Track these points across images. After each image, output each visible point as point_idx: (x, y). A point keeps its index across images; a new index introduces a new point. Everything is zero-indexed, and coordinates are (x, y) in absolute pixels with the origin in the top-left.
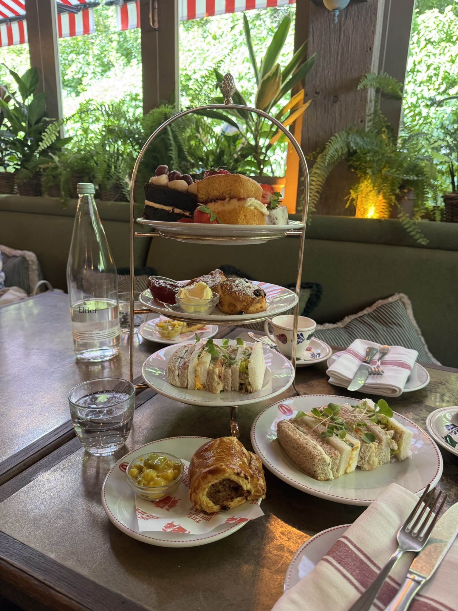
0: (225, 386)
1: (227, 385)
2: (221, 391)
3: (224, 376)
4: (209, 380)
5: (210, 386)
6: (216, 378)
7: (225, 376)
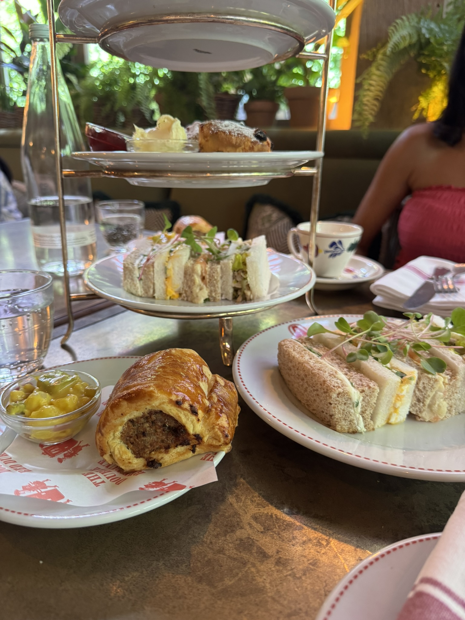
0: (211, 292)
1: (215, 291)
2: (206, 300)
3: (209, 275)
4: (187, 284)
5: (188, 293)
6: (198, 280)
7: (212, 276)
